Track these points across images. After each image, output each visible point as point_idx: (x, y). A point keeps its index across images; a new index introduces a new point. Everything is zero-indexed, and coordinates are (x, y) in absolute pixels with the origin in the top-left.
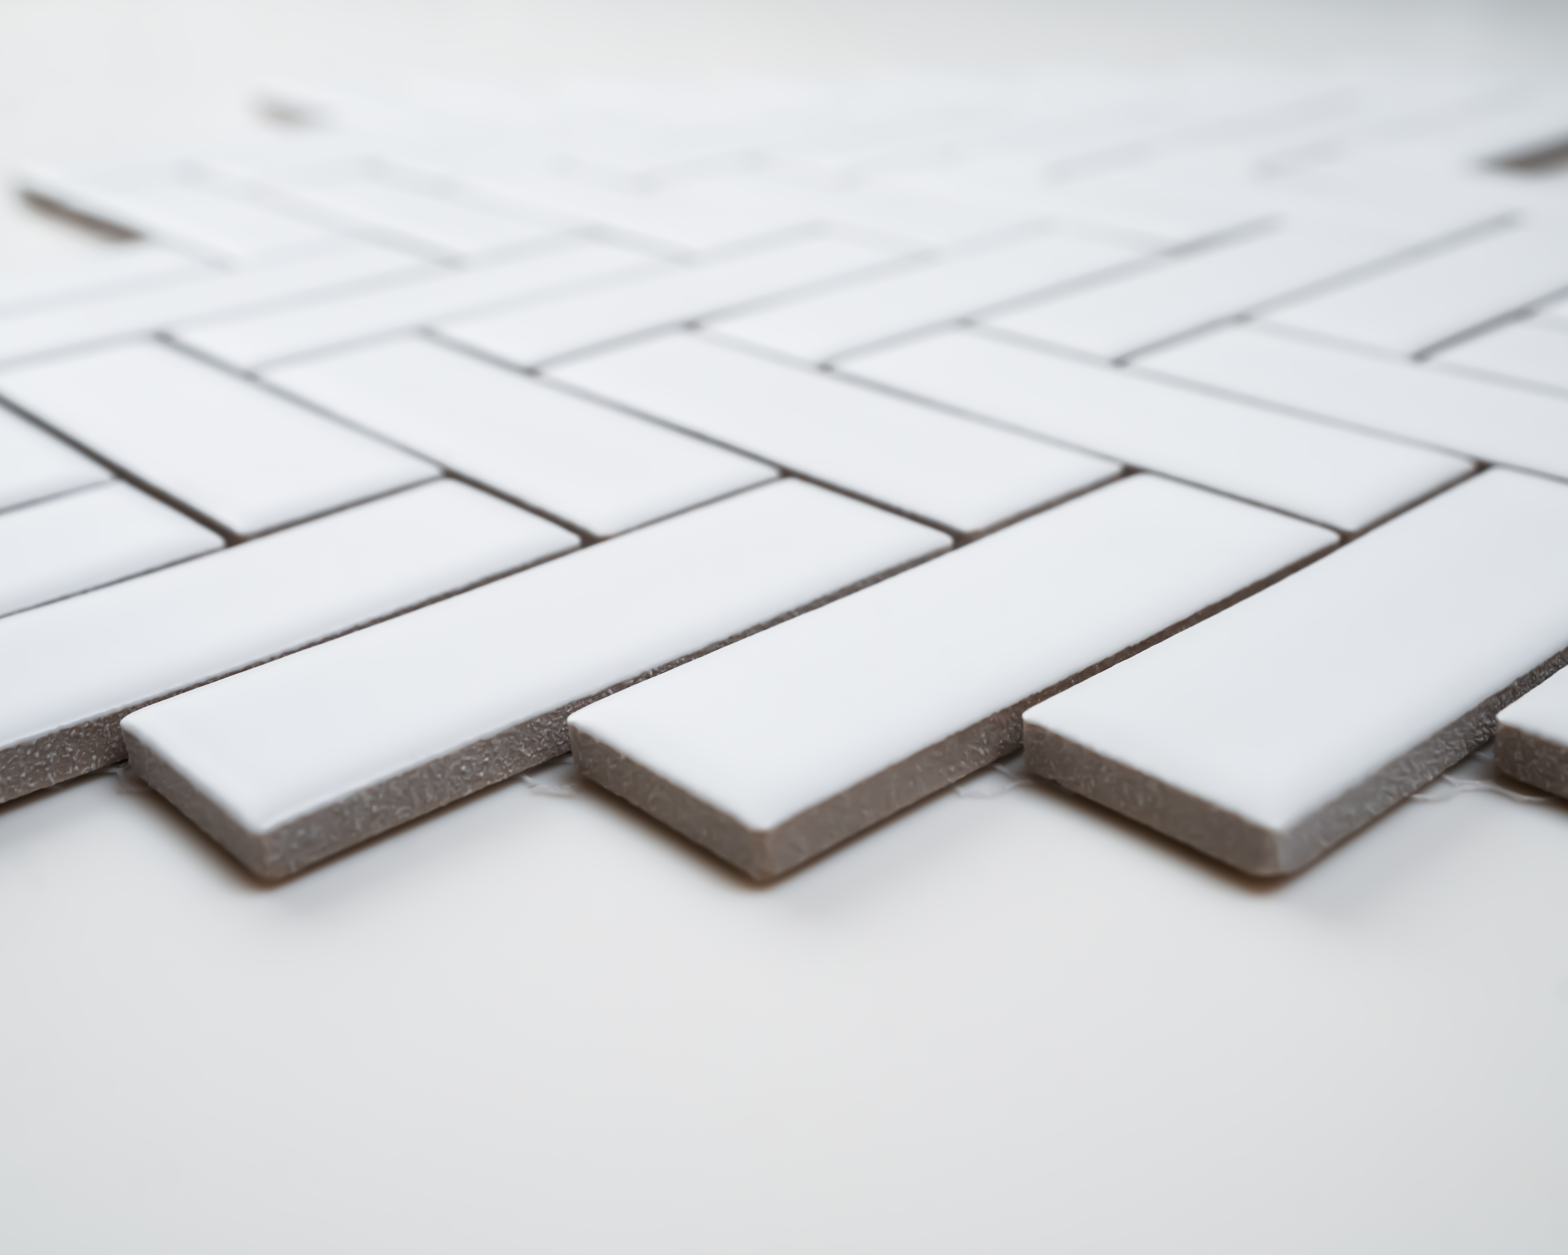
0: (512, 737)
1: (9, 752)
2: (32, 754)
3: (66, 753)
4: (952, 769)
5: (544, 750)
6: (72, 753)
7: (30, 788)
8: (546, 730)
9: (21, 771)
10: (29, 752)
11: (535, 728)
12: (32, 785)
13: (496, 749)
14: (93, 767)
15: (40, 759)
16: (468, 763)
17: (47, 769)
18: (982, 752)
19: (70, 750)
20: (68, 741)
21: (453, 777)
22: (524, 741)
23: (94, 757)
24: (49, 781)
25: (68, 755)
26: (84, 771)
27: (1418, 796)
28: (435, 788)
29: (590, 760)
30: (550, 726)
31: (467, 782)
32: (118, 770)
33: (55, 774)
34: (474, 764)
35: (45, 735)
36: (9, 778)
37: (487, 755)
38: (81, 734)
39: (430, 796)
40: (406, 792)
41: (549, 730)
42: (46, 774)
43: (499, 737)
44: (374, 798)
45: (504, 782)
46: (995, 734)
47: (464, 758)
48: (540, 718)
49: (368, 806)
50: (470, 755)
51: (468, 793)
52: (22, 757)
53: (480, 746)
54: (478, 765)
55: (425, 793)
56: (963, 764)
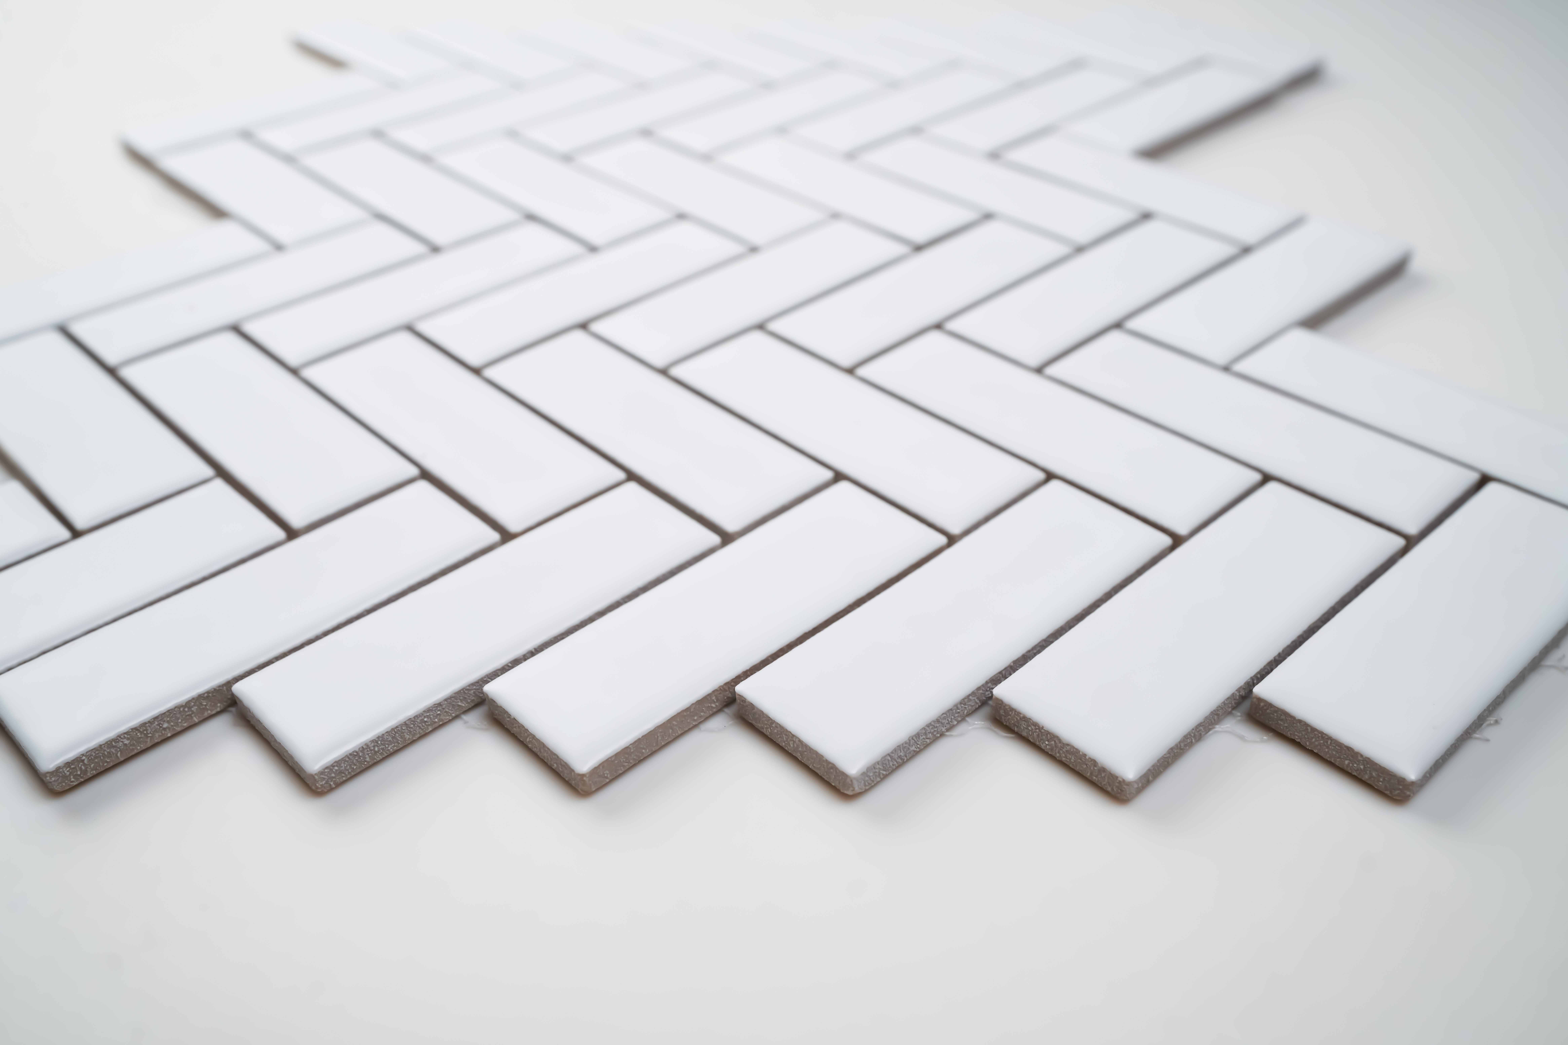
0: (452, 699)
1: (170, 711)
2: (184, 710)
3: (202, 705)
4: (696, 718)
5: (472, 701)
6: (205, 705)
7: (184, 726)
8: (472, 691)
9: (178, 719)
10: (182, 709)
11: (466, 692)
12: (185, 724)
13: (444, 706)
14: (219, 709)
15: (188, 711)
16: (428, 717)
17: (193, 715)
18: (713, 705)
19: (205, 704)
20: (203, 700)
21: (420, 725)
22: (460, 699)
23: (219, 705)
24: (195, 721)
25: (204, 707)
26: (214, 712)
27: (947, 733)
28: (410, 732)
30: (475, 689)
31: (429, 725)
32: (233, 709)
33: (197, 717)
34: (432, 716)
35: (190, 699)
36: (172, 724)
37: (439, 710)
38: (210, 695)
39: (407, 737)
40: (393, 738)
41: (475, 691)
42: (192, 718)
43: (446, 700)
44: (375, 744)
45: (450, 721)
46: (722, 695)
47: (425, 715)
48: (469, 686)
49: (372, 748)
50: (429, 712)
51: (429, 730)
52: (178, 712)
53: (434, 707)
54: (434, 716)
55: (404, 735)
56: (702, 714)
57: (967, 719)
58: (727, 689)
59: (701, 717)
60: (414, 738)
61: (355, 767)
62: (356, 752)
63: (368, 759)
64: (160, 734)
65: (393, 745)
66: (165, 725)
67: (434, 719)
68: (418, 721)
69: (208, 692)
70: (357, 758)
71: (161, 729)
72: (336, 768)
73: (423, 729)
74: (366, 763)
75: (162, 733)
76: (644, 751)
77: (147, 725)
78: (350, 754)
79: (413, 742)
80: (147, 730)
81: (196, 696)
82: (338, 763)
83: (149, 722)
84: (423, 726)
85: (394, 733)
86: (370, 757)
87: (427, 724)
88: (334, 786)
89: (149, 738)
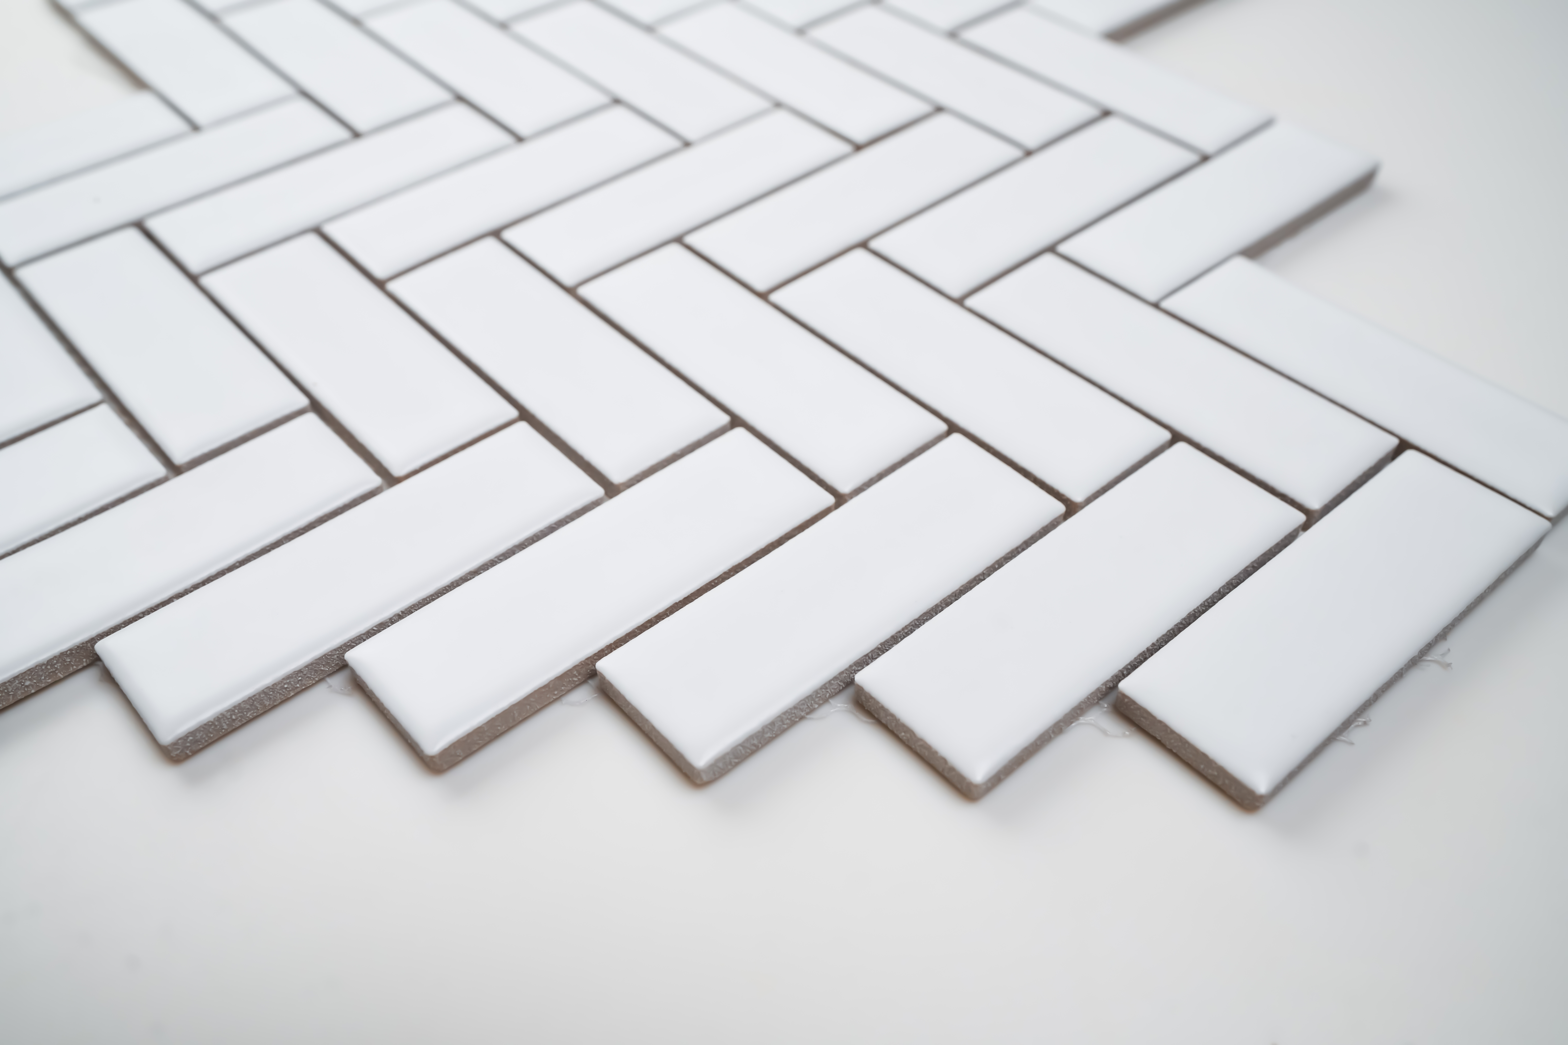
0: (314, 665)
1: (31, 670)
2: (46, 668)
3: (67, 662)
4: (556, 692)
5: (337, 665)
6: (70, 662)
7: (48, 683)
8: (335, 656)
9: (42, 676)
10: (43, 667)
11: (328, 657)
12: (50, 681)
13: (305, 672)
14: (85, 664)
15: (51, 668)
16: (288, 683)
17: (57, 672)
19: (69, 660)
20: (66, 657)
21: (281, 691)
22: (322, 664)
23: (84, 660)
24: (60, 677)
25: (68, 663)
26: (80, 667)
28: (270, 698)
30: (338, 654)
31: (290, 690)
33: (62, 673)
34: (292, 683)
35: (52, 658)
36: (35, 681)
37: (300, 676)
38: (73, 652)
39: (267, 703)
40: (251, 705)
41: (338, 656)
42: (57, 674)
43: (306, 667)
44: (232, 713)
45: (313, 685)
46: (584, 669)
47: (285, 682)
48: (331, 652)
49: (229, 717)
50: (289, 679)
51: (291, 695)
52: (40, 670)
53: (295, 674)
54: (294, 682)
55: (264, 702)
56: (563, 688)
57: (830, 700)
58: (590, 663)
59: (562, 690)
60: (275, 704)
61: (212, 735)
62: (212, 722)
63: (225, 727)
64: (23, 691)
65: (252, 712)
66: (28, 683)
67: (296, 685)
68: (278, 688)
69: (71, 650)
70: (213, 727)
71: (23, 687)
72: (191, 738)
73: (284, 695)
74: (223, 731)
75: (25, 690)
77: (7, 684)
78: (205, 725)
79: (274, 707)
80: (7, 689)
81: (58, 654)
82: (192, 733)
83: (9, 681)
84: (284, 692)
85: (251, 701)
86: (227, 725)
87: (288, 690)
88: (190, 754)
89: (11, 696)
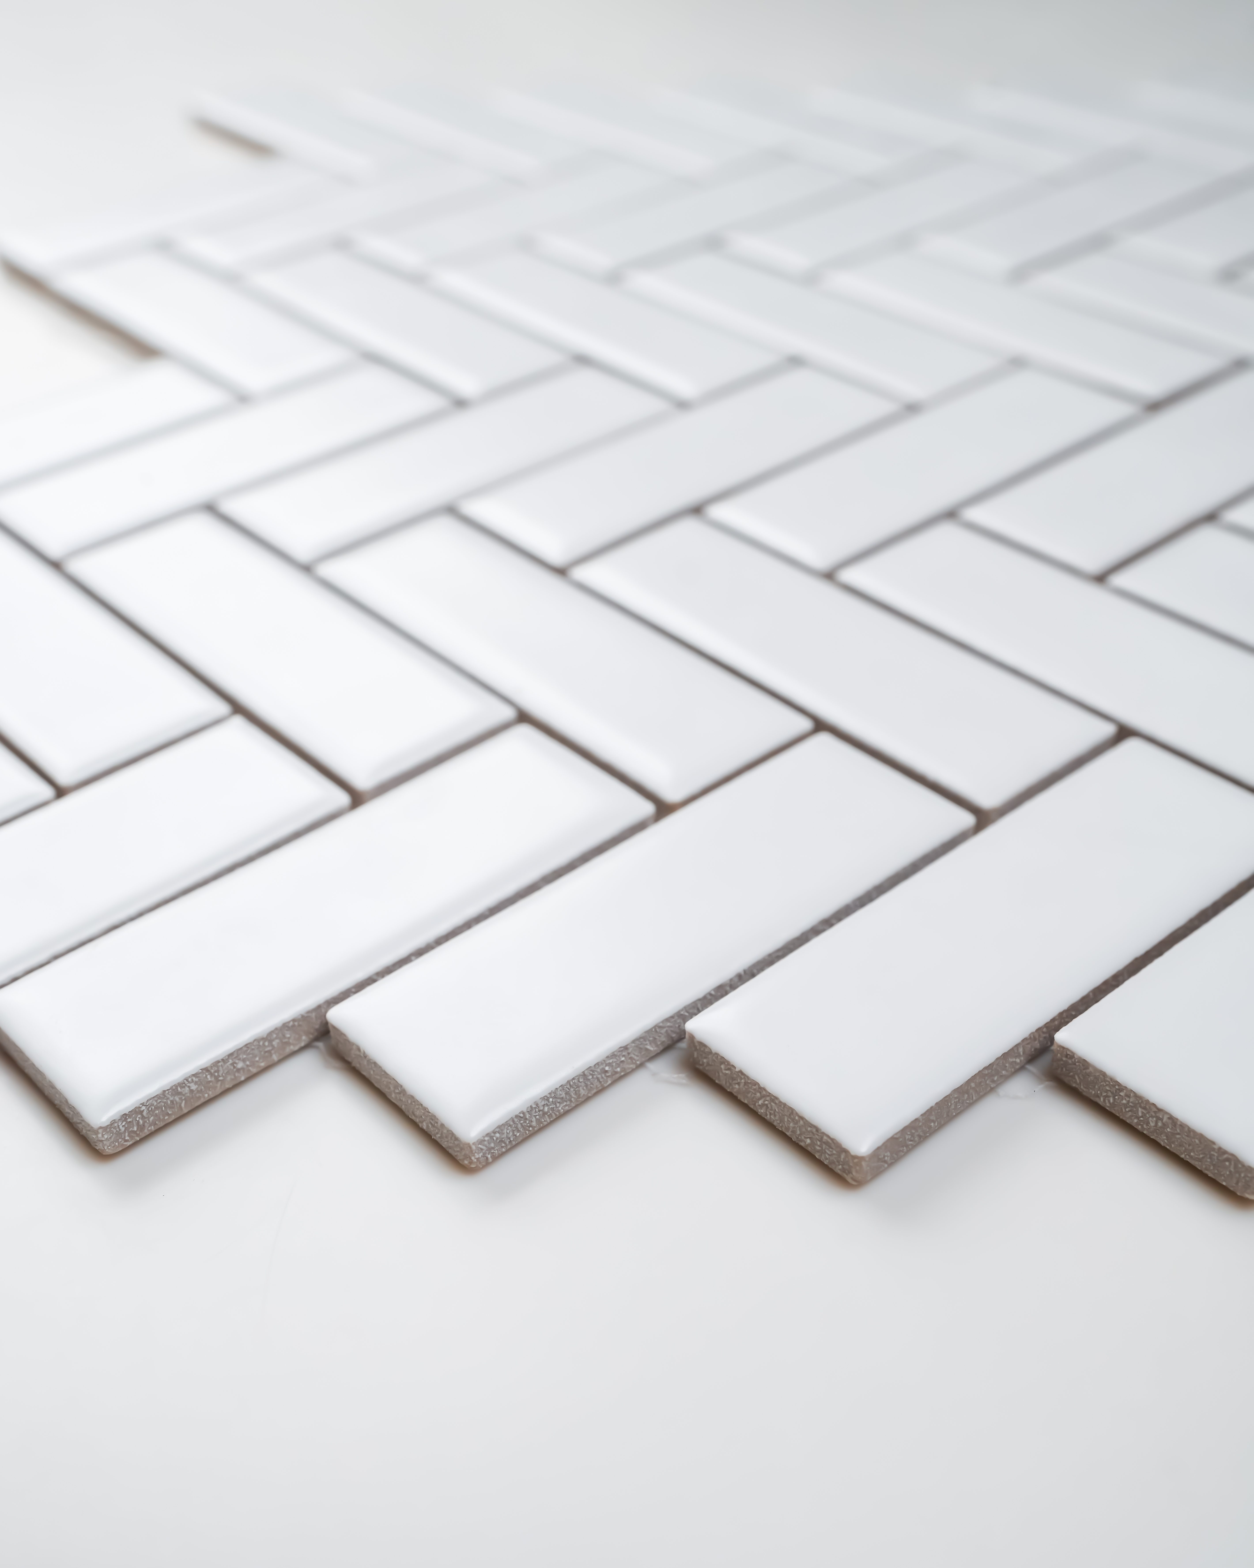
0: (642, 1040)
1: (248, 1045)
2: (264, 1044)
4: (995, 1078)
5: (667, 1041)
6: (289, 1038)
7: (260, 1067)
8: (665, 1030)
9: (256, 1057)
10: (261, 1043)
11: (658, 1030)
12: (262, 1064)
13: (630, 1050)
14: (303, 1044)
15: (268, 1046)
16: (609, 1065)
17: (272, 1052)
18: (1018, 1060)
19: (288, 1036)
20: (287, 1030)
21: (599, 1076)
22: (649, 1040)
24: (273, 1060)
25: (286, 1040)
26: (297, 1048)
28: (586, 1086)
29: (705, 1061)
30: (673, 1025)
32: (320, 1044)
33: (277, 1054)
34: (614, 1064)
35: (272, 1029)
36: (248, 1063)
37: (624, 1056)
38: (296, 1023)
39: (582, 1091)
40: (567, 1093)
41: (667, 1029)
42: (271, 1055)
43: (633, 1042)
44: (546, 1102)
45: (633, 1070)
47: (608, 1062)
48: (663, 1022)
49: (542, 1109)
50: (612, 1058)
51: (608, 1084)
52: (257, 1047)
53: (619, 1051)
54: (617, 1064)
55: (579, 1091)
59: (1001, 1076)
60: (590, 1095)
61: (518, 1134)
62: (523, 1113)
63: (534, 1124)
64: (233, 1077)
65: (565, 1103)
66: (240, 1065)
67: (616, 1068)
68: (599, 1070)
69: (294, 1020)
70: (522, 1122)
71: (235, 1070)
72: (498, 1135)
73: (600, 1082)
74: (531, 1129)
75: (235, 1076)
76: (932, 1124)
77: (220, 1064)
78: (516, 1116)
79: (588, 1099)
80: (218, 1071)
81: (280, 1025)
82: (500, 1128)
83: (223, 1060)
84: (602, 1078)
85: (569, 1087)
86: (537, 1119)
87: (608, 1075)
88: (490, 1160)
89: (220, 1083)
